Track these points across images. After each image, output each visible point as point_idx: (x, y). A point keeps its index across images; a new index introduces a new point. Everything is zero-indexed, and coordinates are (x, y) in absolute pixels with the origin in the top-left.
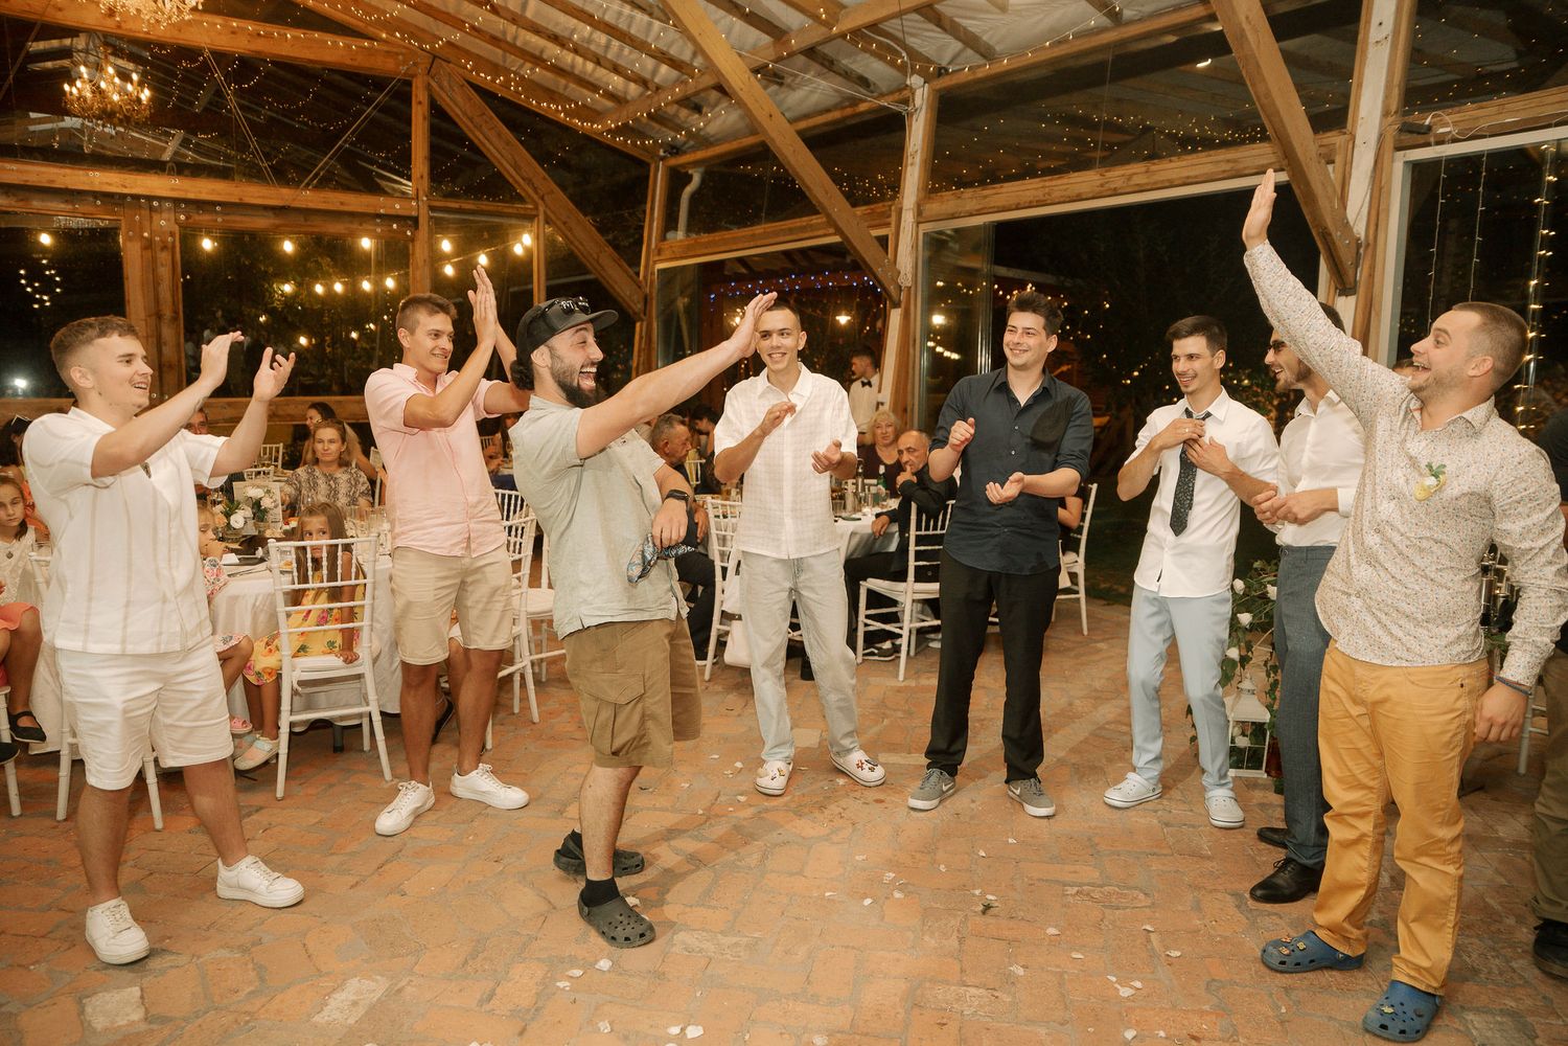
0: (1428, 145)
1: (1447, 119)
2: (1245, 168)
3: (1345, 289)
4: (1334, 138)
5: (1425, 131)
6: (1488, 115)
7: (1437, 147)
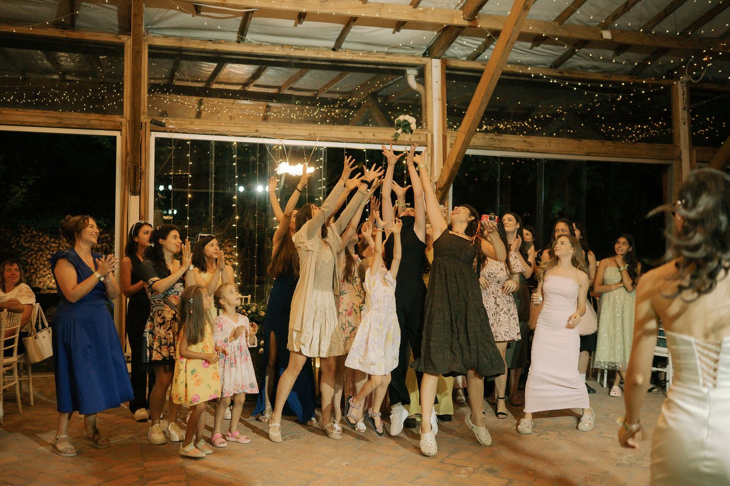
0: (167, 132)
1: (173, 122)
2: (71, 124)
3: (135, 192)
4: (118, 118)
5: (163, 125)
6: (187, 124)
7: (170, 133)
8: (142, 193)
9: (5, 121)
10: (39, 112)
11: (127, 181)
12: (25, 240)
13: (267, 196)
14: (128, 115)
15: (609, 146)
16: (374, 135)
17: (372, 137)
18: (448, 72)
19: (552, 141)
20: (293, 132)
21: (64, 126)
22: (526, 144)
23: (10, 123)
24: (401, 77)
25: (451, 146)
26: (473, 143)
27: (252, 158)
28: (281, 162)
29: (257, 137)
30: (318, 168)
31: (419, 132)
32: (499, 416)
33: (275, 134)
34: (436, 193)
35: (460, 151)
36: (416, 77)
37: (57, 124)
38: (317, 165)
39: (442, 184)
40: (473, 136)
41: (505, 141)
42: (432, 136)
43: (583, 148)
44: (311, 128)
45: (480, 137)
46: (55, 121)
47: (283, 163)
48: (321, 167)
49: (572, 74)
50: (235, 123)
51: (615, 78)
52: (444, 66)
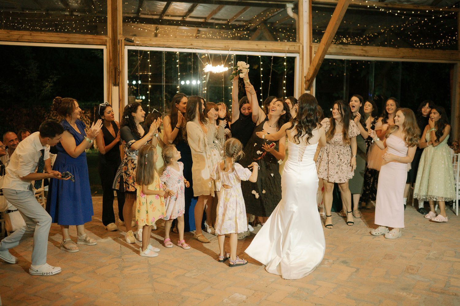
0: (135, 46)
1: (138, 39)
2: (75, 42)
3: (116, 84)
4: (104, 38)
5: (132, 41)
6: (147, 41)
7: (137, 47)
8: (120, 85)
9: (34, 40)
10: (54, 34)
11: (111, 77)
12: (53, 115)
13: (199, 86)
14: (111, 35)
15: (416, 52)
16: (266, 47)
17: (264, 48)
18: (313, 5)
19: (380, 49)
20: (214, 45)
21: (70, 43)
22: (363, 51)
23: (37, 41)
24: (283, 9)
25: (315, 53)
26: (329, 51)
27: (189, 63)
28: (207, 64)
29: (192, 49)
30: (230, 68)
31: (294, 44)
32: (348, 224)
33: (203, 46)
34: (305, 83)
35: (321, 56)
36: (293, 9)
37: (66, 41)
38: (230, 66)
39: (309, 77)
40: (329, 46)
41: (350, 49)
42: (303, 46)
43: (400, 53)
44: (226, 42)
45: (333, 47)
46: (65, 40)
47: (208, 65)
48: (232, 67)
49: (394, 5)
50: (178, 40)
51: (421, 8)
52: (311, 2)
